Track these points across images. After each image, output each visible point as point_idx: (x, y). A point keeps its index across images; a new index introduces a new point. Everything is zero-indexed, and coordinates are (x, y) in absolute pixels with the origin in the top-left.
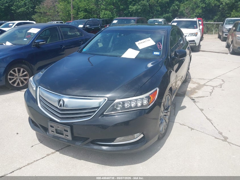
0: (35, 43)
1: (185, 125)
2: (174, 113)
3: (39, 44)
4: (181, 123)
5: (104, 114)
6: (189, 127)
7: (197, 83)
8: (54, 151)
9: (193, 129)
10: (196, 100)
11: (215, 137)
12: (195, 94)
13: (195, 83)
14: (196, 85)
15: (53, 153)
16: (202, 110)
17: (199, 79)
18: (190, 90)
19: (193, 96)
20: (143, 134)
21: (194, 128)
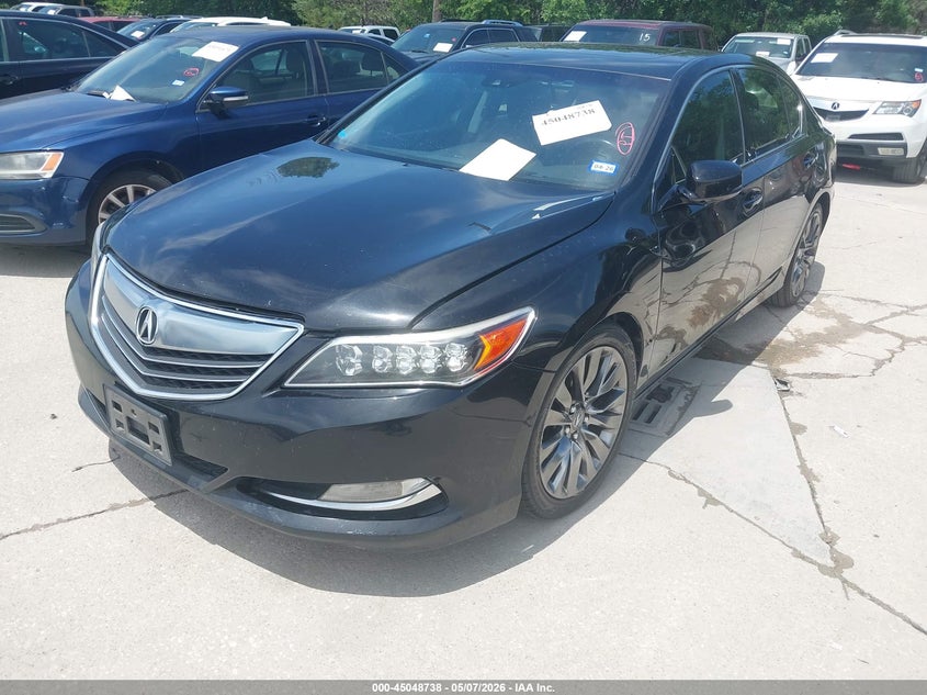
0: (210, 97)
1: (689, 482)
2: (671, 425)
3: (223, 103)
4: (677, 471)
5: (287, 384)
6: (702, 492)
7: (836, 316)
8: (140, 495)
9: (716, 502)
10: (797, 384)
11: (795, 550)
12: (804, 359)
13: (829, 314)
14: (832, 323)
15: (133, 503)
16: (797, 429)
17: (858, 299)
18: (792, 339)
19: (789, 368)
20: (438, 486)
21: (724, 497)
